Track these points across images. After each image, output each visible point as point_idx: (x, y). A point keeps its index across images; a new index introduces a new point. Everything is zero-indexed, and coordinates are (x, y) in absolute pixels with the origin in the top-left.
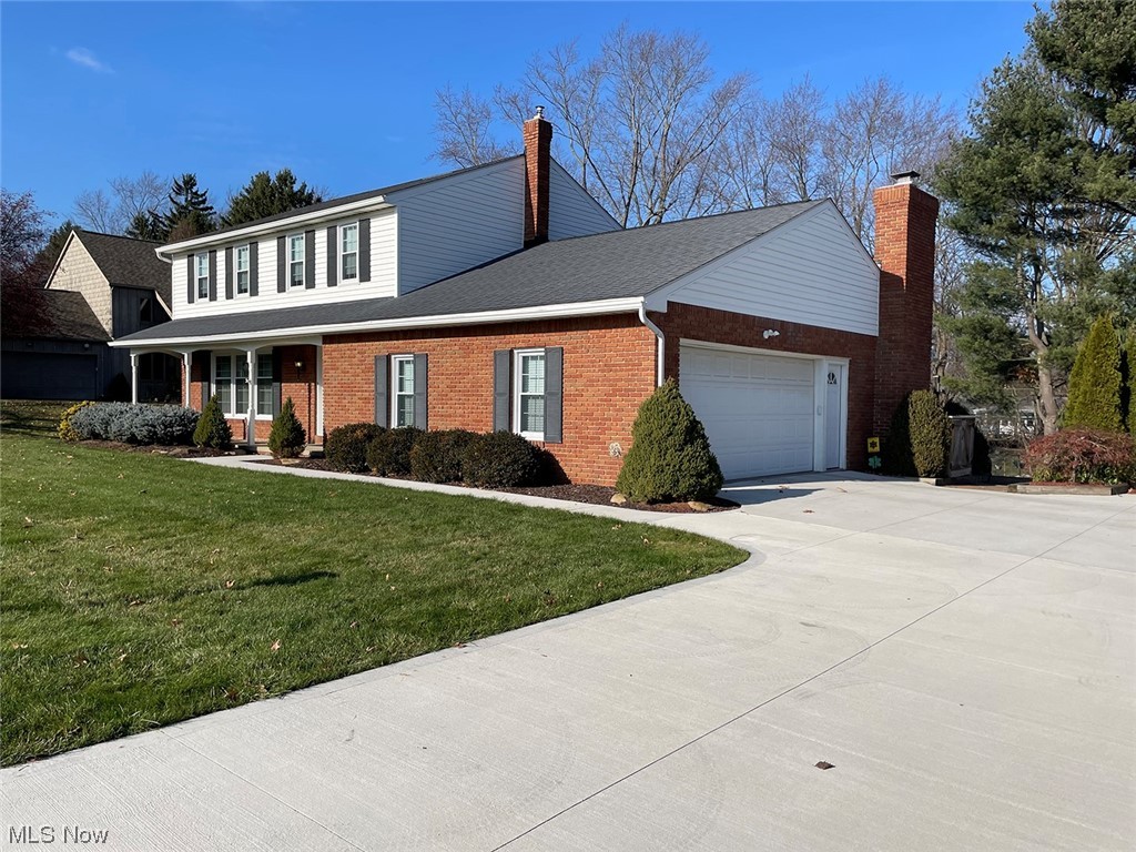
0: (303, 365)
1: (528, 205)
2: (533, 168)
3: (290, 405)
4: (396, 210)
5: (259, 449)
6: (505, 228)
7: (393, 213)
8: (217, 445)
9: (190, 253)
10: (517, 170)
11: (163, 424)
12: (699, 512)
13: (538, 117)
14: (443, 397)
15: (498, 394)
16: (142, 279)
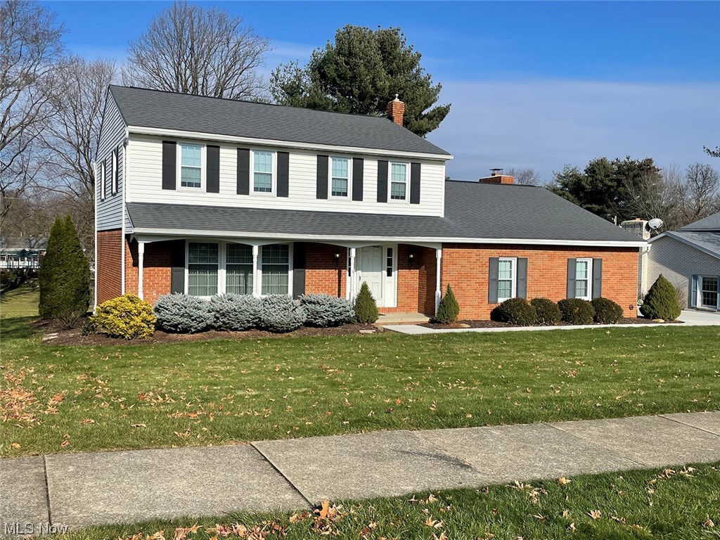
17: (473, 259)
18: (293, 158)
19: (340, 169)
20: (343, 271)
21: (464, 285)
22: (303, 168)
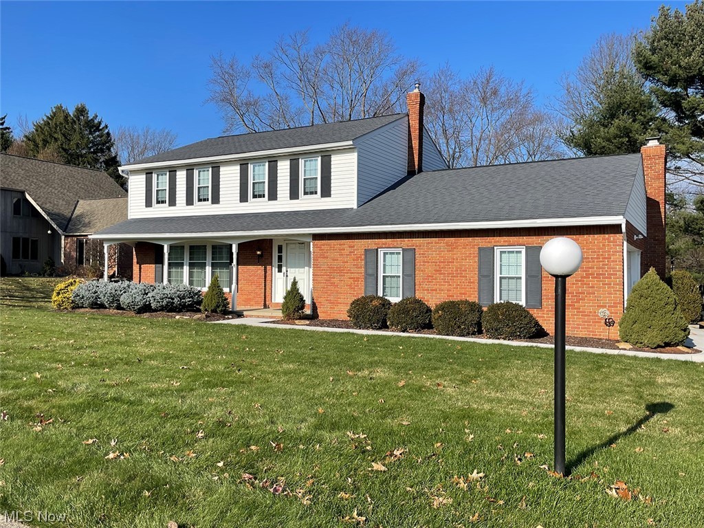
0: (262, 253)
1: (410, 147)
2: (415, 124)
3: (295, 283)
4: (356, 150)
5: (245, 313)
6: (399, 162)
7: (353, 152)
8: (221, 311)
9: (147, 171)
10: (404, 124)
11: (179, 297)
12: (688, 353)
13: (416, 91)
14: (429, 278)
15: (484, 276)
16: (14, 183)
17: (346, 252)
18: (223, 170)
19: (259, 173)
20: (269, 267)
21: (336, 280)
22: (230, 176)
